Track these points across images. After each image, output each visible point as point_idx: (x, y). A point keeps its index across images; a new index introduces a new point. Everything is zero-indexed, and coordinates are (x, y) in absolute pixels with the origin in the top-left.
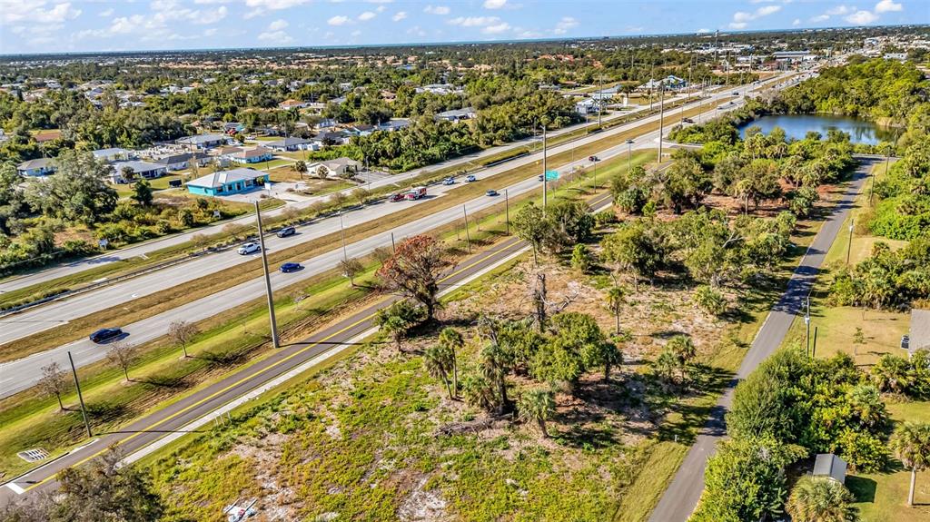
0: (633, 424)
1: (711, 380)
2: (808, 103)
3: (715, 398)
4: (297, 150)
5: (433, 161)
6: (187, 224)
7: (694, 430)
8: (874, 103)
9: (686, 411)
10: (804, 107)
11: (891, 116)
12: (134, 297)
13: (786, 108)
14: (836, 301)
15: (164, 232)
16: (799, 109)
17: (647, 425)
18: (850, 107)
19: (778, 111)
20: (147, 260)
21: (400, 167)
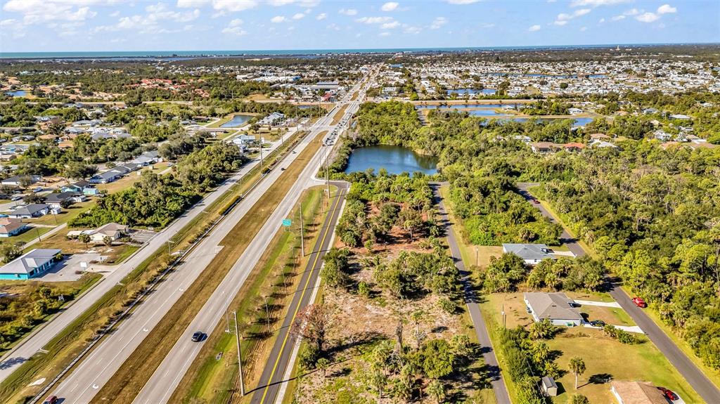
0: (466, 385)
1: (474, 350)
2: (375, 139)
3: (482, 361)
4: (41, 215)
5: (178, 215)
6: (44, 312)
7: (488, 380)
8: (409, 138)
9: (477, 370)
10: (373, 140)
11: (423, 148)
12: (97, 388)
13: (364, 142)
14: (488, 291)
15: (32, 324)
16: (370, 142)
17: (470, 384)
18: (398, 141)
19: (360, 144)
20: (49, 353)
21: (159, 225)
